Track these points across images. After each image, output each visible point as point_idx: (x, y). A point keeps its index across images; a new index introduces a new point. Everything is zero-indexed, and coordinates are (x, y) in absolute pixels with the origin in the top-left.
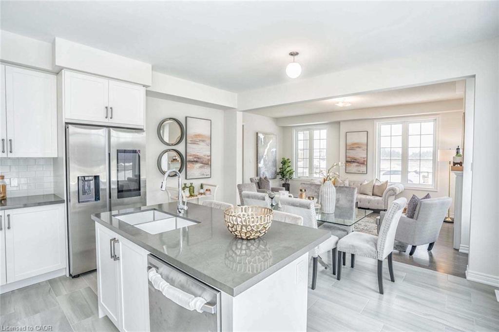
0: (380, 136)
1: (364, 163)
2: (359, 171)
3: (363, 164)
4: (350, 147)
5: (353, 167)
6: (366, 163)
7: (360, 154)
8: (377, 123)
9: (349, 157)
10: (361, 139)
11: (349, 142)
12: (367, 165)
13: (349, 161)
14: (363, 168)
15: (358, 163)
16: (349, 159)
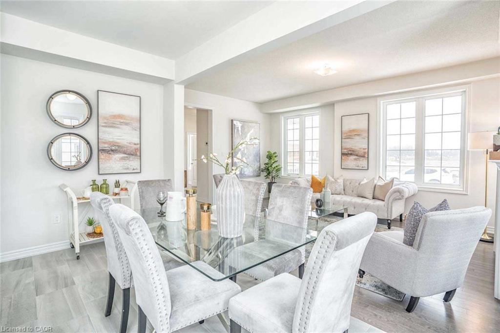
0: (386, 120)
1: (365, 155)
2: (358, 166)
3: (364, 157)
4: (347, 135)
5: (351, 162)
6: (366, 156)
7: (358, 144)
8: (382, 102)
9: (345, 149)
10: (360, 124)
11: (346, 128)
12: (368, 158)
13: (346, 154)
14: (363, 163)
15: (357, 156)
16: (345, 151)
